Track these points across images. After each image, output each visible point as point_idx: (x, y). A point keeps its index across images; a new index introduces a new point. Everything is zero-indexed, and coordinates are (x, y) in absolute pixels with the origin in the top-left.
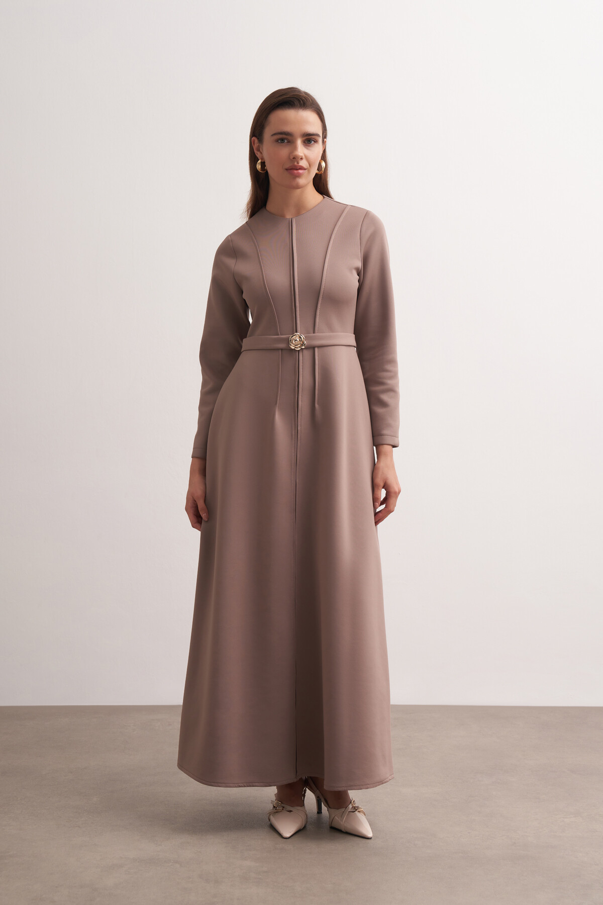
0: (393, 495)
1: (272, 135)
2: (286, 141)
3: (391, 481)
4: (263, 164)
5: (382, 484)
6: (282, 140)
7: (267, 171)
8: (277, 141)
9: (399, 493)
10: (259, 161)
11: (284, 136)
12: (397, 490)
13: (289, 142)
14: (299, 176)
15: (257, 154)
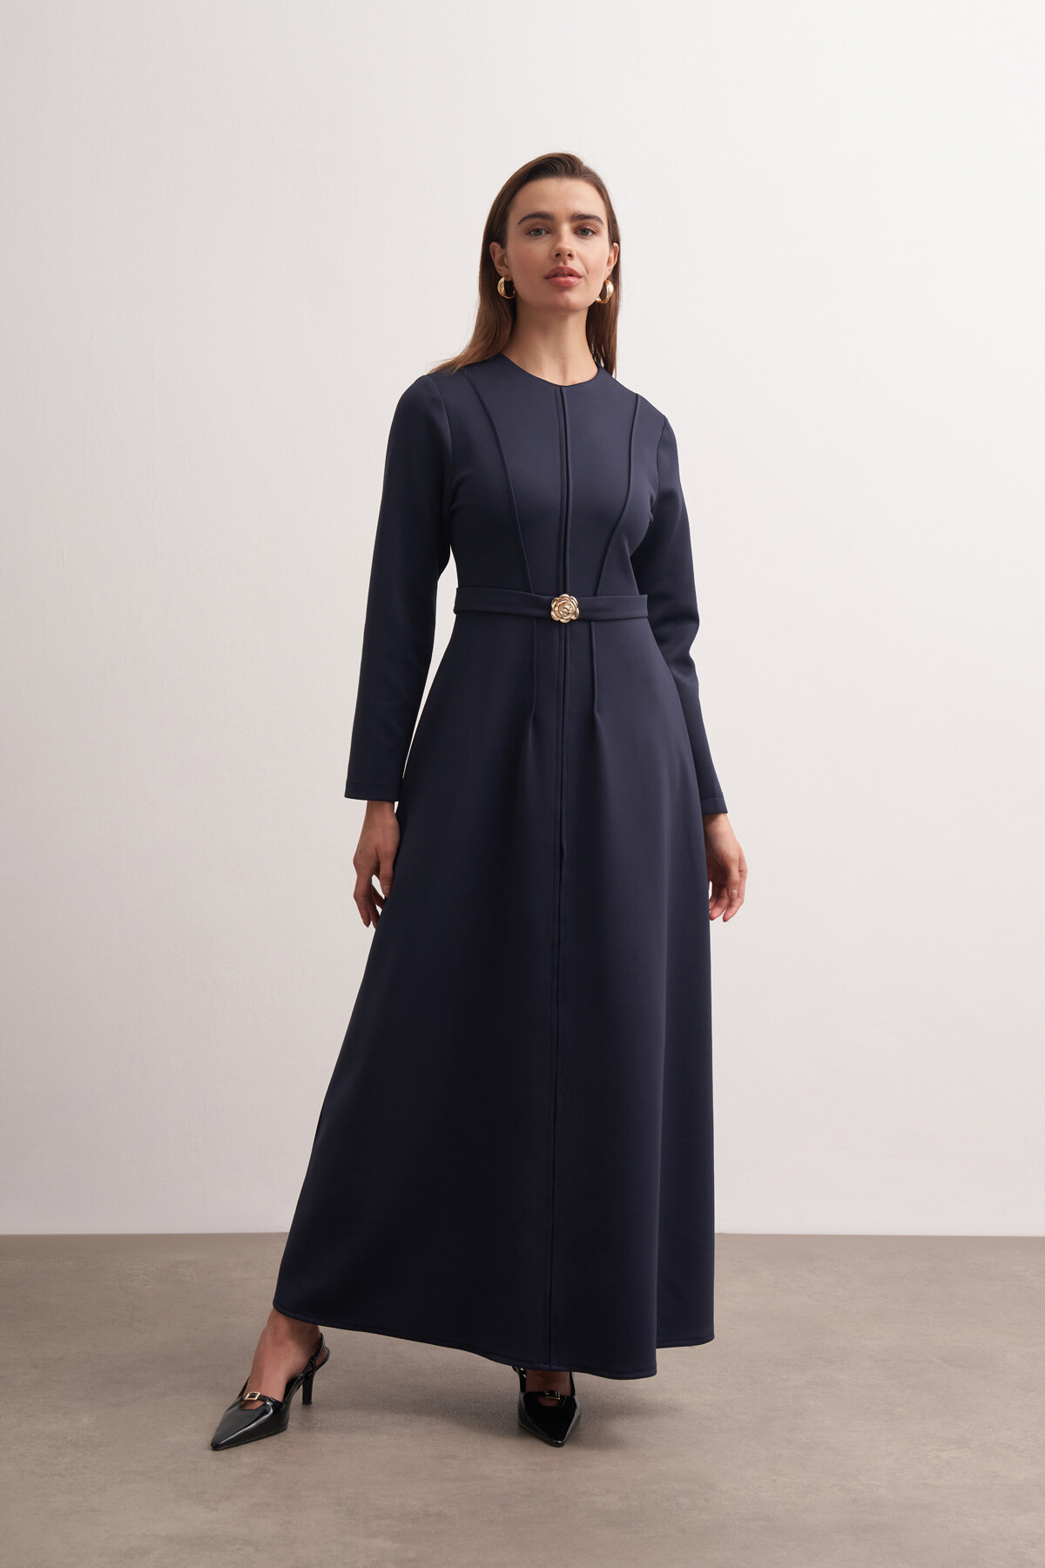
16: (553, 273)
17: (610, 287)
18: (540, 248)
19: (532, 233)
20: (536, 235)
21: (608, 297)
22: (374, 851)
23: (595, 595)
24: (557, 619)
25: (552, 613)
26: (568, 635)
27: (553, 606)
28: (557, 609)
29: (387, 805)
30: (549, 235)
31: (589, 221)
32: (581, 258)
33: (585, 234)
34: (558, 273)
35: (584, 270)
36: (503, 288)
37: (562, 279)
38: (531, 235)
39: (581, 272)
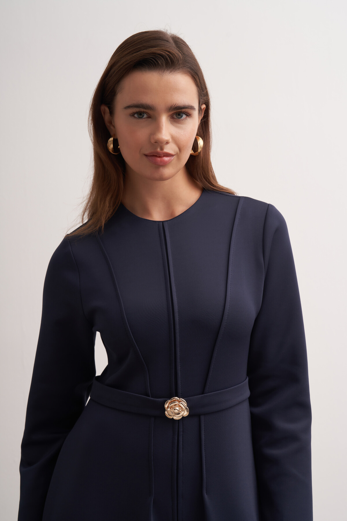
16: (152, 154)
17: (201, 142)
19: (136, 115)
20: (139, 117)
21: (198, 150)
23: (203, 393)
24: (171, 417)
25: (166, 412)
26: (181, 430)
27: (166, 406)
28: (169, 409)
30: (150, 119)
31: (183, 110)
32: (175, 140)
33: (180, 117)
34: (156, 155)
35: (177, 149)
36: (112, 146)
37: (159, 159)
38: (135, 117)
39: (175, 152)
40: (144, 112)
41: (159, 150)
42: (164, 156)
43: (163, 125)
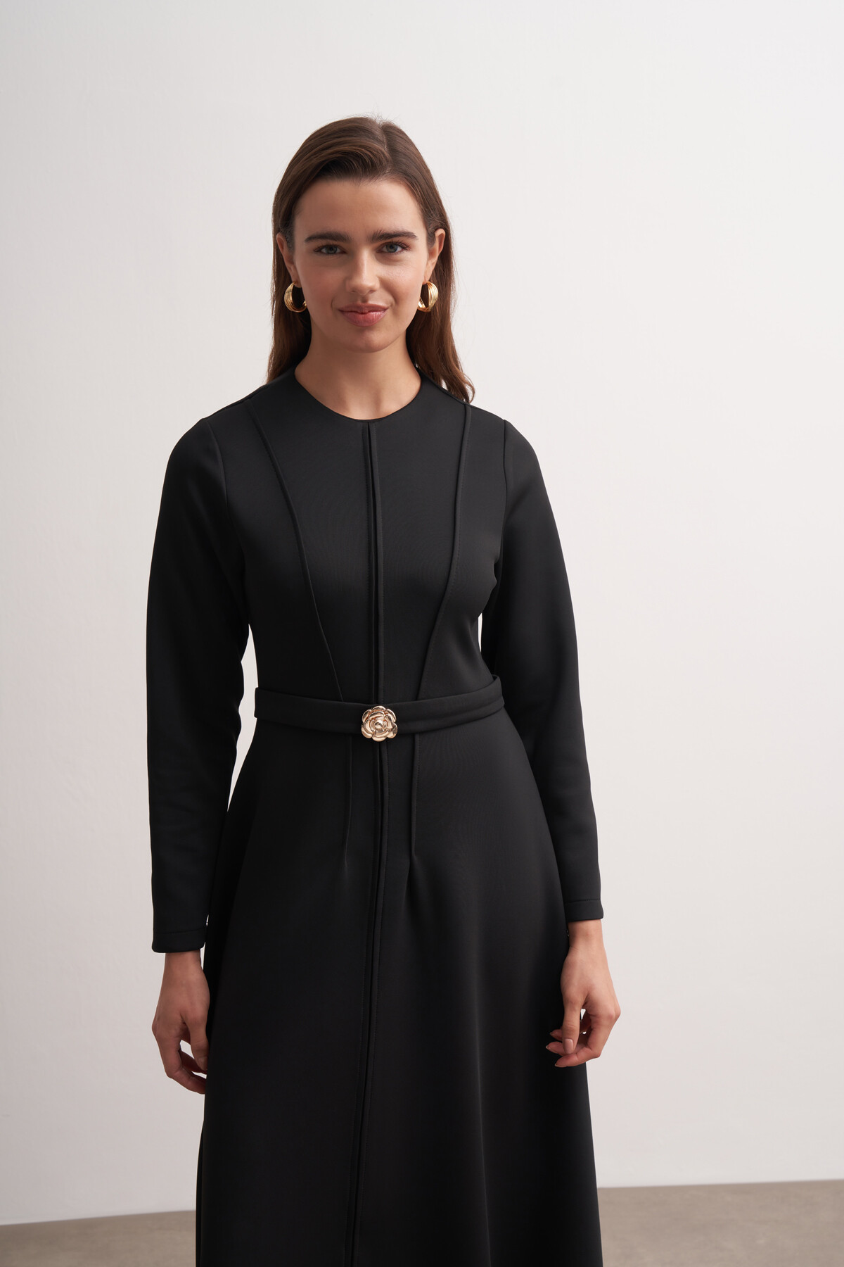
0: (604, 1022)
1: (310, 239)
2: (338, 251)
3: (600, 993)
4: (298, 294)
5: (580, 1000)
6: (331, 249)
7: (307, 310)
8: (318, 250)
9: (618, 1016)
10: (291, 287)
11: (331, 242)
12: (613, 1013)
13: (344, 252)
14: (370, 326)
15: (290, 268)
16: (350, 310)
17: (434, 291)
18: (333, 277)
19: (324, 250)
20: (328, 253)
21: (431, 303)
22: (180, 1018)
29: (189, 956)
30: (344, 256)
31: (396, 239)
32: (387, 286)
33: (393, 250)
34: (355, 310)
35: (390, 298)
36: (291, 298)
37: (361, 316)
38: (322, 253)
39: (387, 303)
40: (336, 246)
41: (359, 302)
42: (370, 311)
43: (363, 265)
